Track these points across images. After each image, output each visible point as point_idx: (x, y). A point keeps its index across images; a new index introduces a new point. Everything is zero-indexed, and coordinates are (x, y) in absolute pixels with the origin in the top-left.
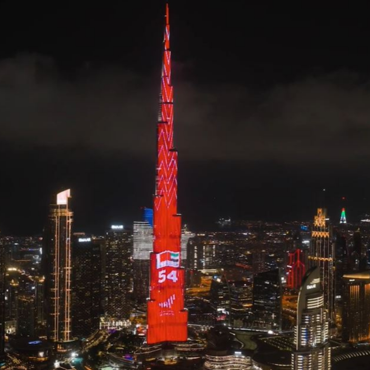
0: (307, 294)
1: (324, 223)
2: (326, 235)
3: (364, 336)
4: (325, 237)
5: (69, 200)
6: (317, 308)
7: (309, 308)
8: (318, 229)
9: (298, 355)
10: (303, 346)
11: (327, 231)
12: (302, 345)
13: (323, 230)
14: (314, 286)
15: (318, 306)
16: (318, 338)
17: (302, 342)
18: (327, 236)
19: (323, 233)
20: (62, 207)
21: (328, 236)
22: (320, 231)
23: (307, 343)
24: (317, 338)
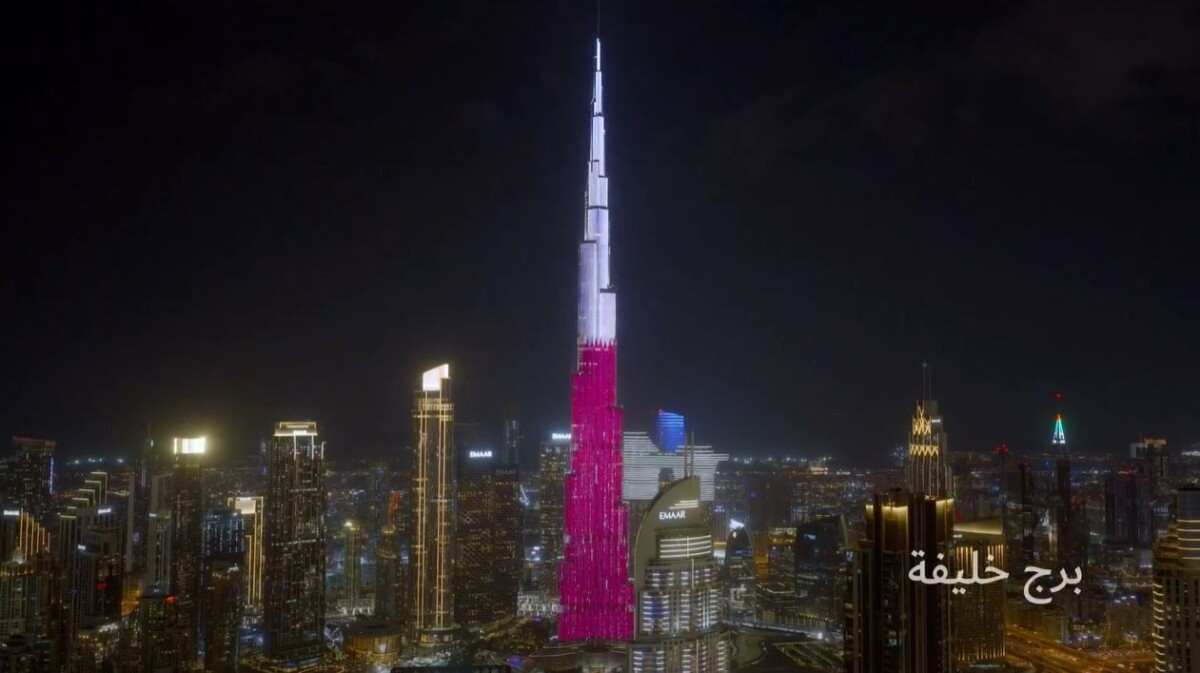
0: (658, 530)
1: (928, 428)
2: (931, 450)
3: (988, 649)
4: (932, 454)
5: (444, 382)
6: (686, 558)
7: (662, 557)
8: (920, 439)
9: (635, 649)
10: (646, 634)
11: (934, 444)
12: (645, 629)
13: (927, 443)
14: (682, 515)
15: (688, 555)
16: (685, 619)
17: (645, 624)
18: (935, 453)
19: (928, 448)
20: (433, 395)
21: (937, 453)
22: (921, 444)
23: (656, 627)
24: (681, 619)
